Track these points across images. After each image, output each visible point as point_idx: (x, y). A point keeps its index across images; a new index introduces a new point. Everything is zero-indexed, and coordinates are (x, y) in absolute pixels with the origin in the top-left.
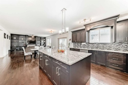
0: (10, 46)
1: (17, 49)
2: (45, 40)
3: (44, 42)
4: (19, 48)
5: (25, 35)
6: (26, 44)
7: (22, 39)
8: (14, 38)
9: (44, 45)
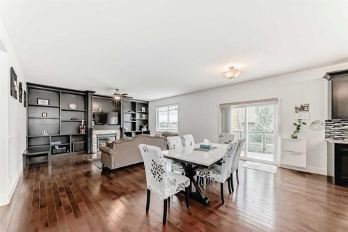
0: (25, 134)
1: (53, 147)
2: (147, 113)
3: (144, 117)
4: (59, 143)
5: (84, 90)
6: (89, 127)
7: (73, 106)
8: (41, 102)
9: (144, 129)
